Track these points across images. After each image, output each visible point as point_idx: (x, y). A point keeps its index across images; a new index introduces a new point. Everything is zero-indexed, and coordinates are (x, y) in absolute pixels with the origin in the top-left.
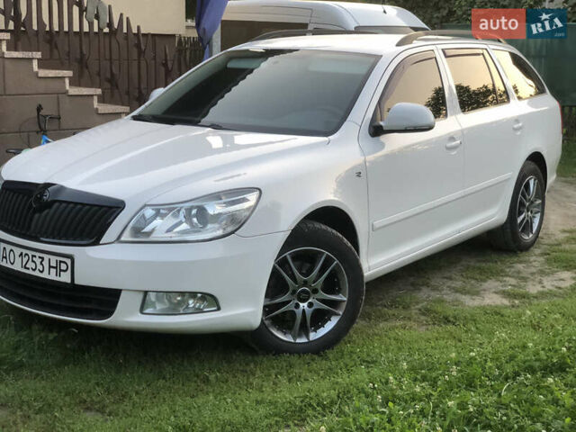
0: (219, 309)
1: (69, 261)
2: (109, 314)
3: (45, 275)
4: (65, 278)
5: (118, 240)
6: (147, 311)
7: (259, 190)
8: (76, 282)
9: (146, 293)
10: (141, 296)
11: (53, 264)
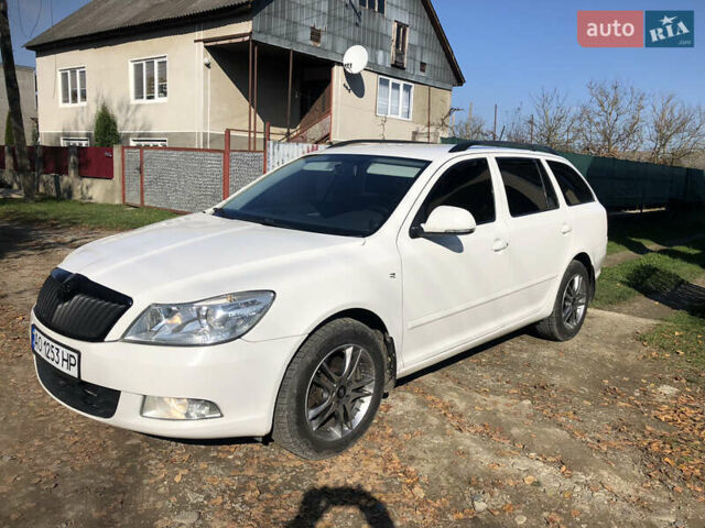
0: (222, 416)
1: (76, 355)
2: (110, 414)
3: (59, 367)
4: (73, 372)
5: (123, 339)
6: (146, 414)
7: (274, 293)
8: (83, 378)
9: (145, 396)
10: (140, 399)
11: (66, 357)
